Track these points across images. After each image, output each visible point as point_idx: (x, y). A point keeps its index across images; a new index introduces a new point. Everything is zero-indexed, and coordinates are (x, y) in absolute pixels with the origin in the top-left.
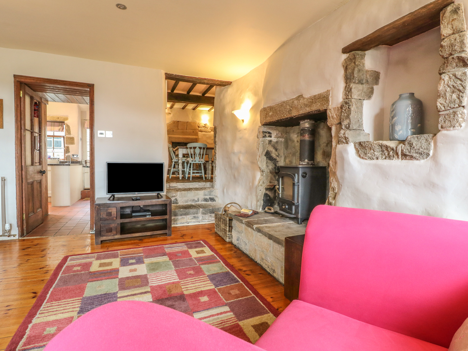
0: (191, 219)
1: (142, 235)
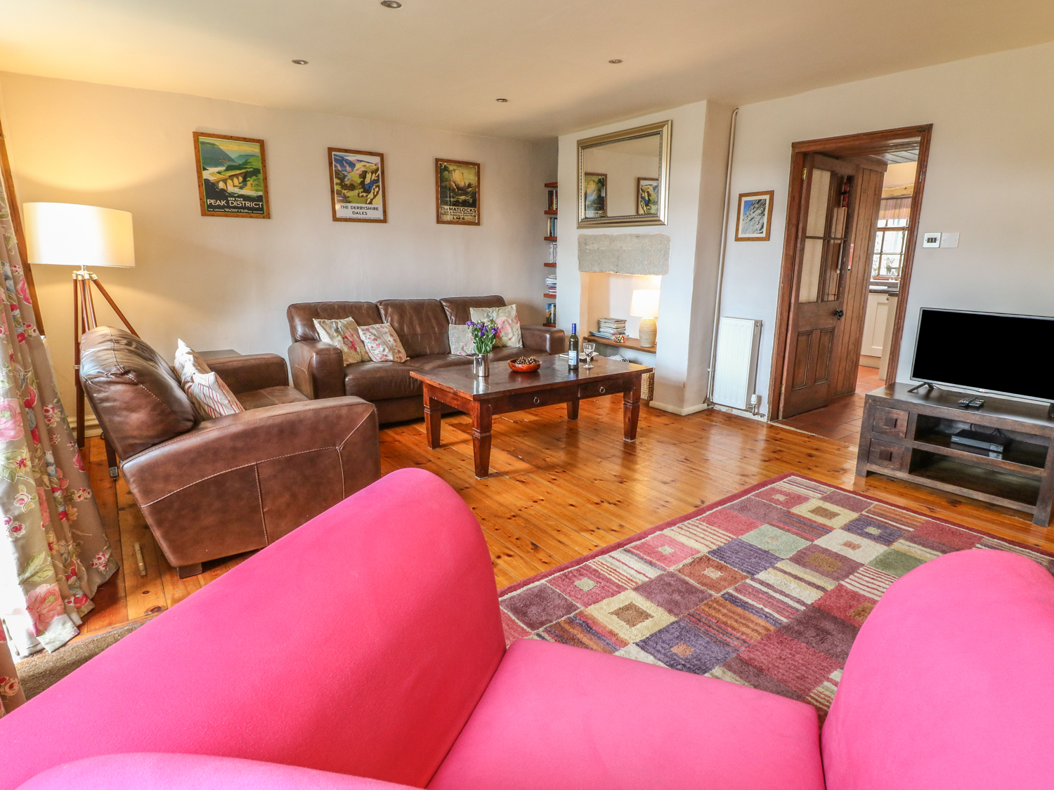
1: (958, 493)
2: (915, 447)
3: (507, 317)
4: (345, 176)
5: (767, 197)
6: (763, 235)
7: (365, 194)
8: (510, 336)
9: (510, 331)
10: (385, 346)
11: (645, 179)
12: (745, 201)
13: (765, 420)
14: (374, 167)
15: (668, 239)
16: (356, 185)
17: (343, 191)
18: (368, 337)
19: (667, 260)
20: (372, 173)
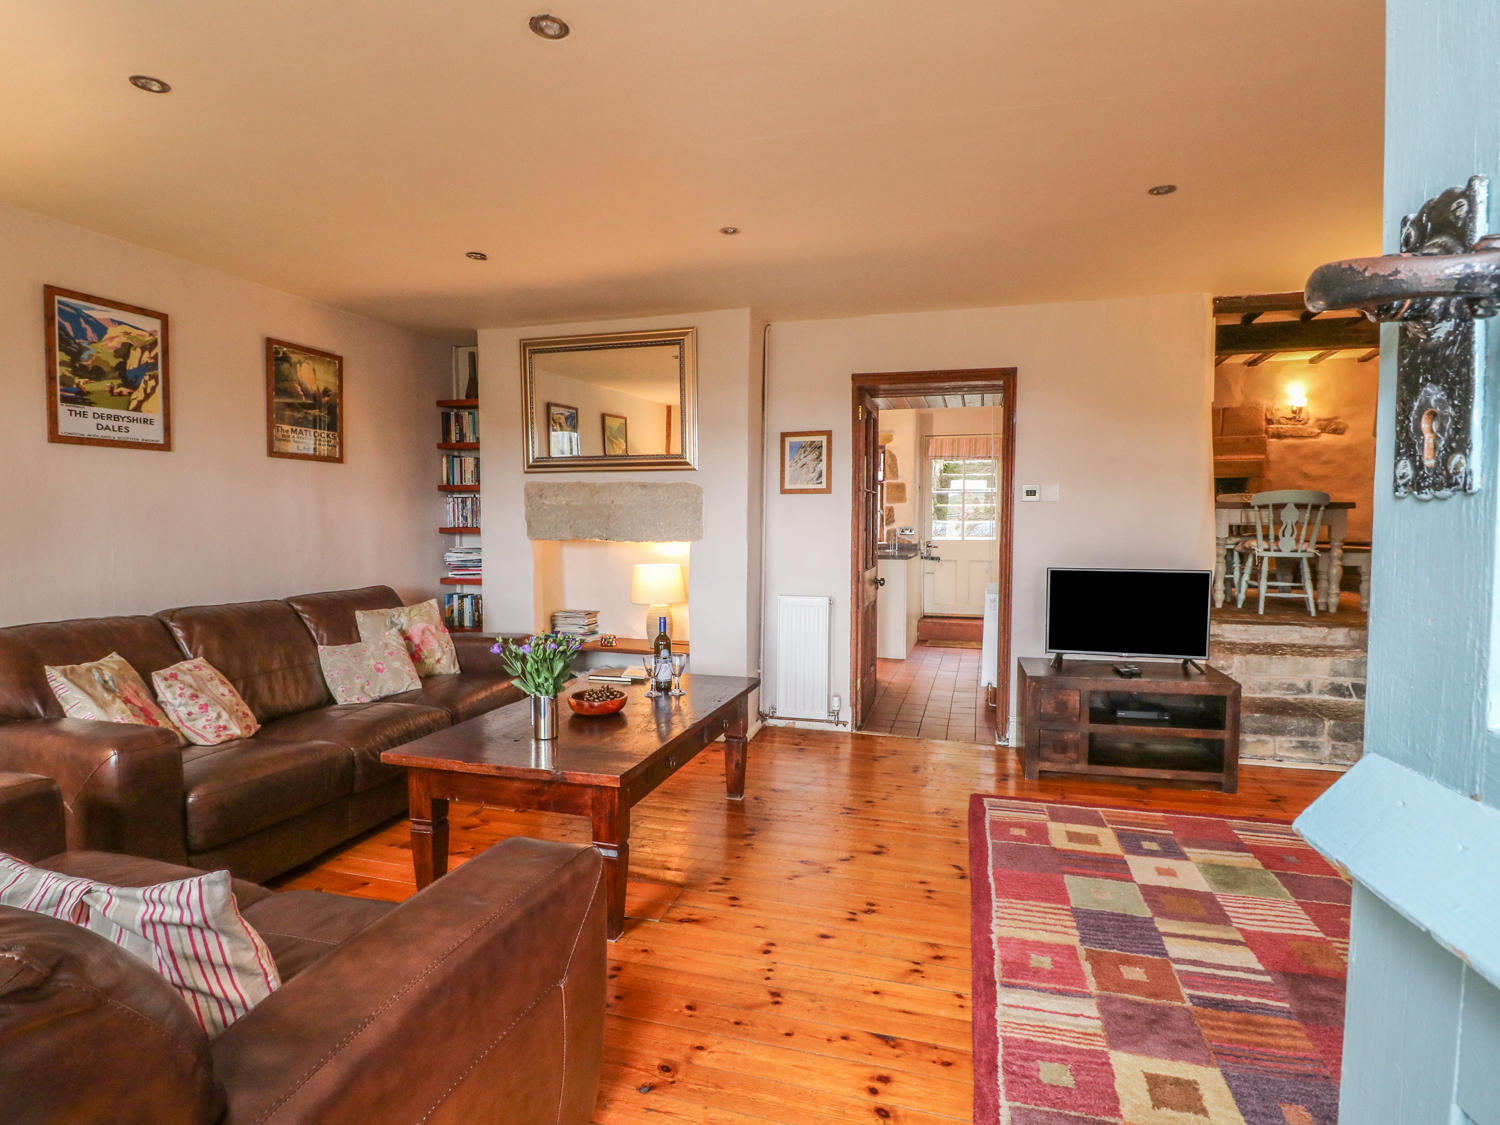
0: (1288, 750)
1: (1146, 776)
2: (1092, 731)
3: (426, 622)
4: (82, 350)
5: (824, 439)
6: (823, 486)
7: (125, 391)
8: (438, 655)
9: (436, 646)
10: (220, 709)
11: (556, 405)
12: (791, 443)
13: (848, 729)
14: (148, 338)
15: (699, 491)
16: (106, 369)
17: (77, 380)
18: (178, 692)
19: (700, 519)
20: (144, 349)
